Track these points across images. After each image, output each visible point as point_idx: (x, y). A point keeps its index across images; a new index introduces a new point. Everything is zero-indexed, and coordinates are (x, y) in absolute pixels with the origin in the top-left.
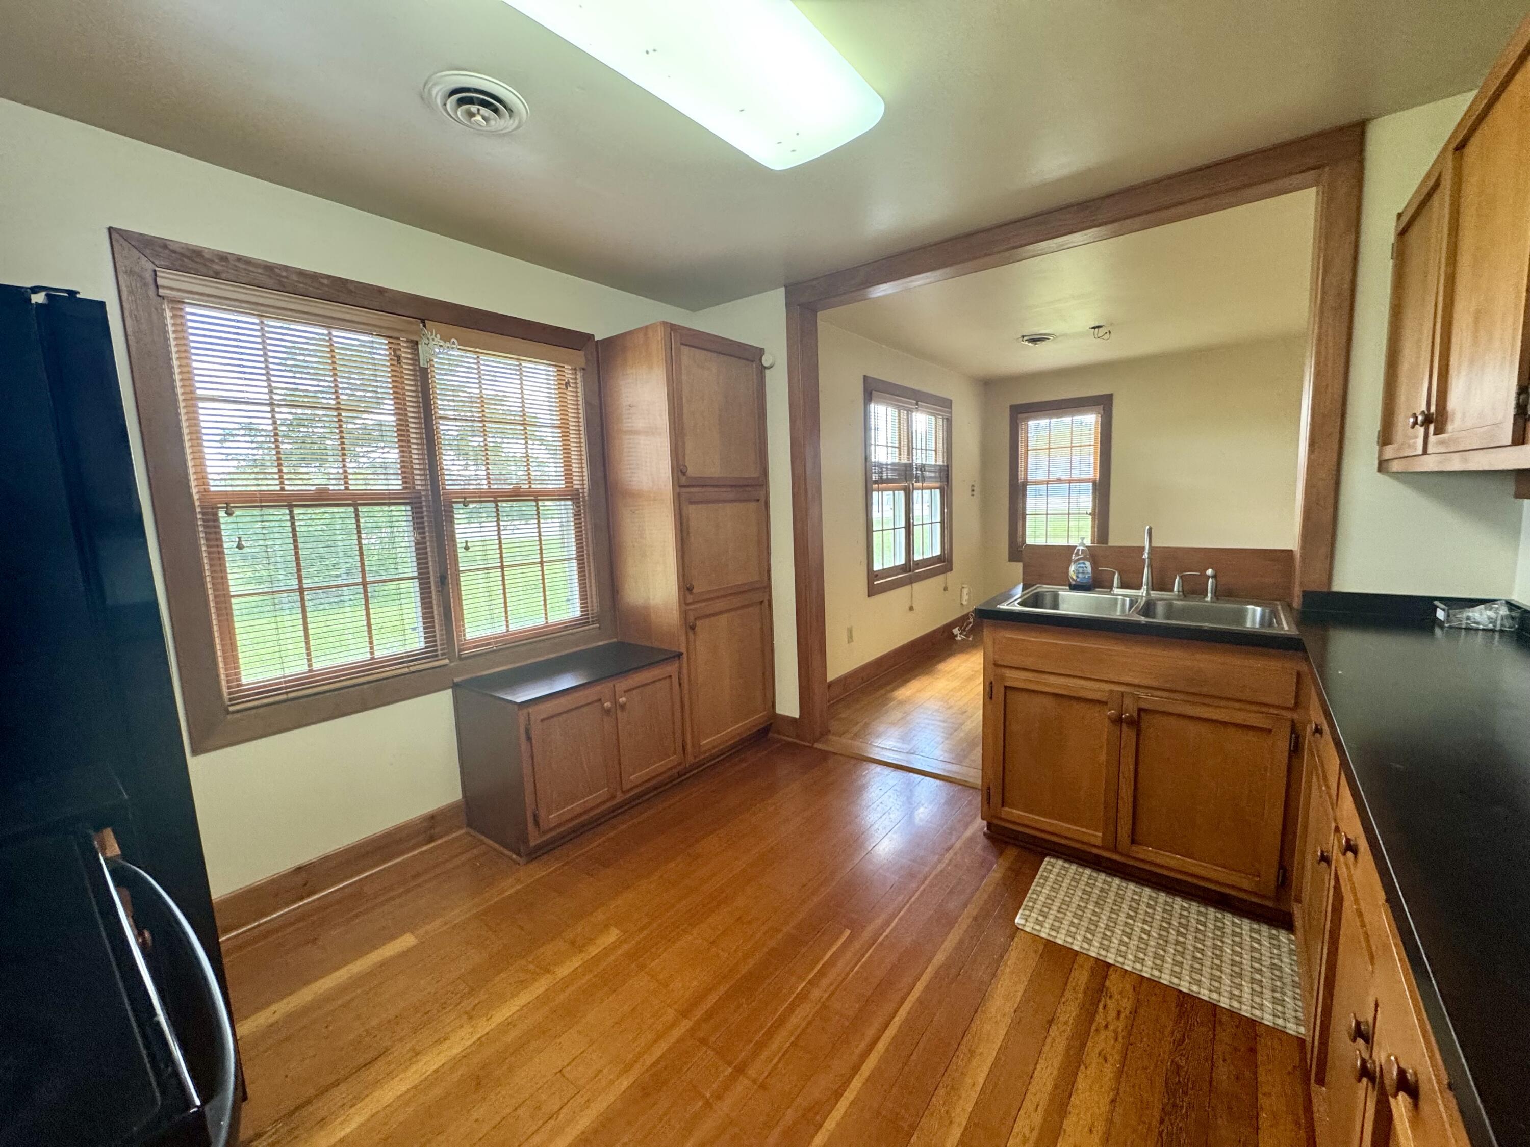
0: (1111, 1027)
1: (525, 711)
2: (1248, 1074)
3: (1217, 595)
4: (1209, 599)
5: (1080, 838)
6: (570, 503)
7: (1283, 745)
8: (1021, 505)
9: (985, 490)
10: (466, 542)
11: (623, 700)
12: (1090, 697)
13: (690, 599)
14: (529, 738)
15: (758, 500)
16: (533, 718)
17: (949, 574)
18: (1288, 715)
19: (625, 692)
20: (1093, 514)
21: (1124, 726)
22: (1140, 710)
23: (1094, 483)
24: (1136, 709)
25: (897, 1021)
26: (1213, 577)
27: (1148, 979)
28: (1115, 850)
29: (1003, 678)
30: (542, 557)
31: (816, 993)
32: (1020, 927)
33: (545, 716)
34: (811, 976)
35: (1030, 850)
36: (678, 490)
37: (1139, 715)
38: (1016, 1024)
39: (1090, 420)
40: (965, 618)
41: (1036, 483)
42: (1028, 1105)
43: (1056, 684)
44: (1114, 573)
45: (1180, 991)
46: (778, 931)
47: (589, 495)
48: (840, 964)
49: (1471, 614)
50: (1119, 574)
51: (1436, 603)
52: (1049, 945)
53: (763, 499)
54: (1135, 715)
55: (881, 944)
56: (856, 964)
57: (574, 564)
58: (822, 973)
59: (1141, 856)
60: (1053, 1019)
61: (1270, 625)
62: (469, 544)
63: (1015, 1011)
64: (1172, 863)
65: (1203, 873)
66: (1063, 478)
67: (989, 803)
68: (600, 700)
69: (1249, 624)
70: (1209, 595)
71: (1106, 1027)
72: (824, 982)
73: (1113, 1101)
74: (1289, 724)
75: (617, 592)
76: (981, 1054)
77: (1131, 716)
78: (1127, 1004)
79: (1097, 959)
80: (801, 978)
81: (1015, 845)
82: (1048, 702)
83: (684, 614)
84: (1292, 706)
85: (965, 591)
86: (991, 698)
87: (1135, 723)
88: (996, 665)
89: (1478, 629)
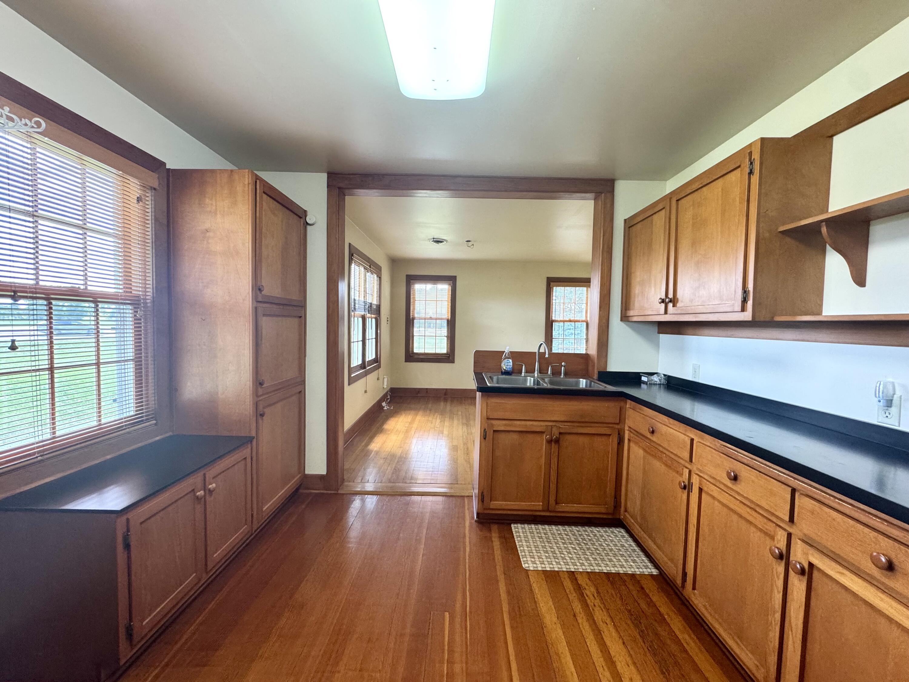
0: (596, 604)
1: (124, 518)
2: (649, 600)
3: (566, 374)
4: (562, 377)
5: (532, 508)
6: (130, 307)
7: (614, 439)
8: (411, 330)
9: (392, 320)
10: (13, 341)
11: (212, 486)
12: (538, 430)
13: (260, 391)
14: (127, 546)
15: (301, 317)
16: (132, 523)
17: (380, 369)
18: (616, 426)
19: (214, 478)
20: (447, 337)
21: (553, 443)
22: (560, 433)
23: (448, 321)
24: (558, 433)
25: (512, 658)
26: (564, 366)
27: (591, 572)
28: (548, 510)
29: (492, 425)
30: (98, 358)
31: (457, 668)
32: (528, 569)
33: (142, 520)
34: (446, 657)
35: (503, 523)
36: (255, 303)
37: (559, 435)
38: (563, 626)
39: (444, 288)
40: (385, 396)
41: (420, 319)
42: (600, 670)
43: (519, 426)
44: (523, 365)
45: (604, 573)
46: (402, 635)
47: (153, 302)
48: (458, 638)
49: (653, 378)
50: (525, 366)
51: (641, 374)
52: (544, 572)
53: (303, 316)
54: (558, 436)
55: (471, 612)
56: (466, 633)
57: (131, 366)
58: (451, 651)
59: (561, 510)
60: (574, 614)
61: (590, 386)
62: (17, 344)
63: (558, 618)
64: (574, 510)
65: (586, 510)
66: (432, 316)
67: (483, 501)
68: (193, 490)
69: (581, 386)
70: (562, 375)
71: (594, 605)
72: (457, 656)
73: (624, 643)
74: (617, 430)
75: (176, 390)
76: (562, 653)
77: (557, 437)
78: (593, 589)
79: (567, 571)
80: (441, 662)
81: (495, 523)
82: (515, 436)
83: (256, 405)
84: (618, 422)
85: (386, 380)
86: (485, 439)
87: (557, 441)
88: (488, 419)
89: (657, 384)
